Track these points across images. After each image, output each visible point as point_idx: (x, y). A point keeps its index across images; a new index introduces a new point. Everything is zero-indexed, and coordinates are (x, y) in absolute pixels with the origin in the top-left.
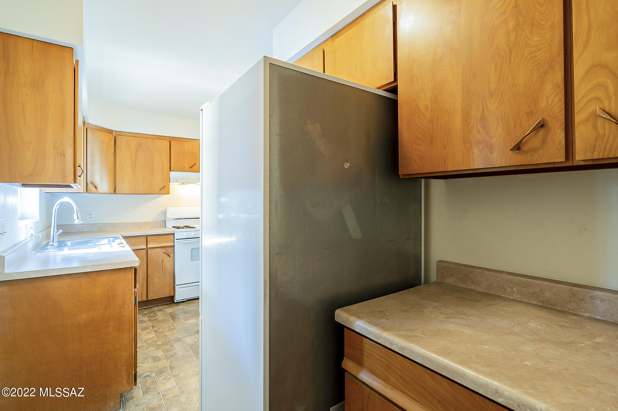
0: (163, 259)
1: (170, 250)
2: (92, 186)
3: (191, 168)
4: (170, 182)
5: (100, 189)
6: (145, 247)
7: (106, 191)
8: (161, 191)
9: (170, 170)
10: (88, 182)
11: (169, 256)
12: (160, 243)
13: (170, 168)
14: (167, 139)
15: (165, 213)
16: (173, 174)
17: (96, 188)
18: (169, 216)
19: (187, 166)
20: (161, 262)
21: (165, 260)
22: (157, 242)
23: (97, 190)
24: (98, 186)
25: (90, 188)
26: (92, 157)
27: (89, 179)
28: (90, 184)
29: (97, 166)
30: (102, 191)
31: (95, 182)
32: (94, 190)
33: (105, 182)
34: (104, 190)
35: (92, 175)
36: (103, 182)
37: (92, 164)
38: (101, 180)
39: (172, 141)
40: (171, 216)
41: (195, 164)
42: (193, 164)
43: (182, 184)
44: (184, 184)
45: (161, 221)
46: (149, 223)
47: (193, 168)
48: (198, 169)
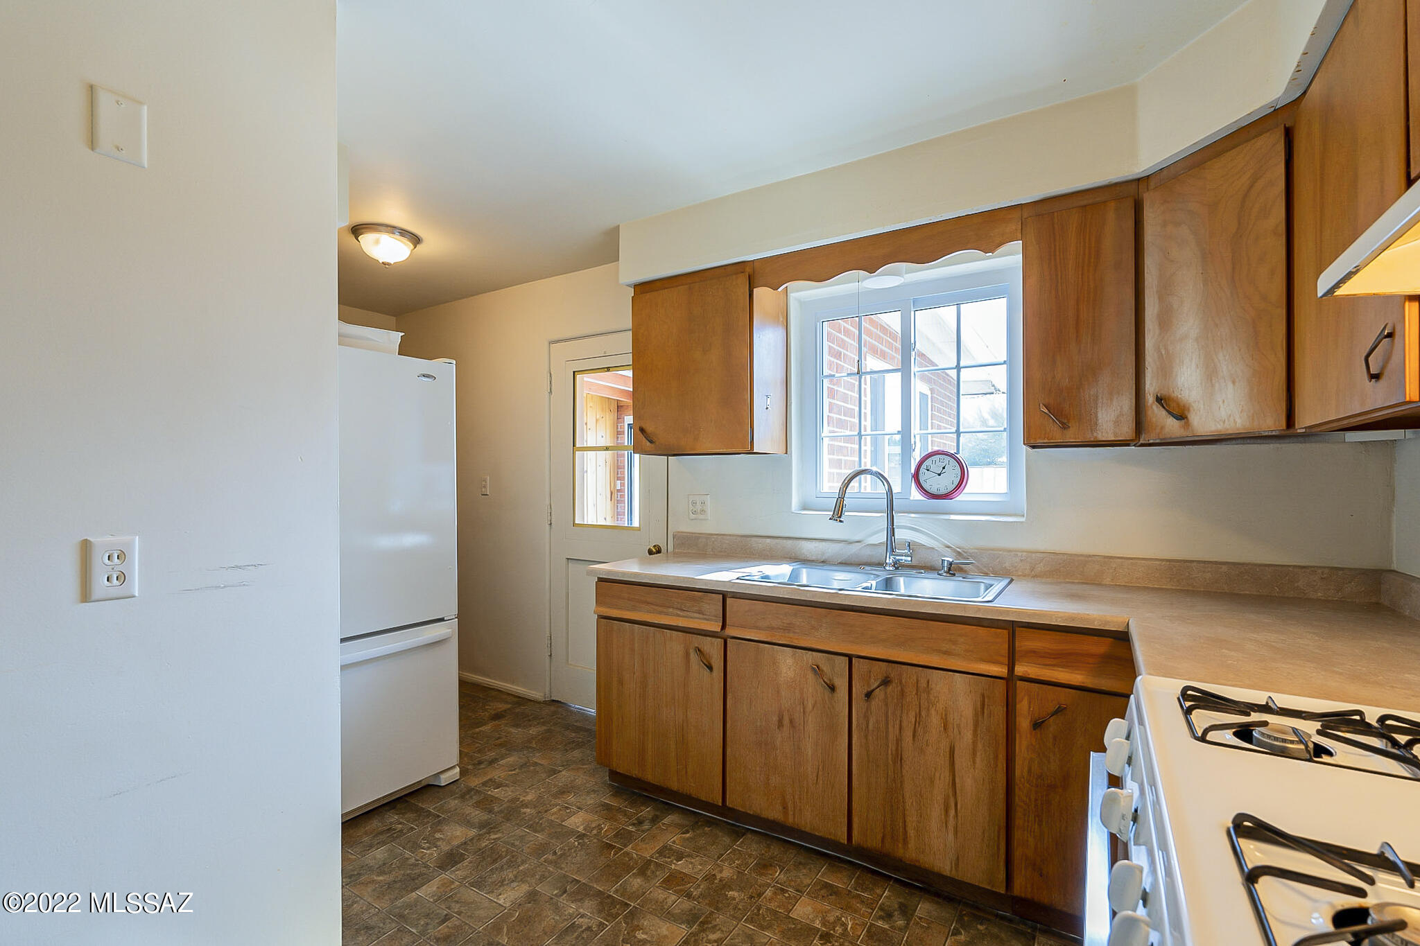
17: (1182, 416)
23: (1189, 428)
24: (1191, 409)
25: (1154, 419)
26: (1161, 299)
27: (1151, 386)
28: (1154, 407)
29: (1189, 324)
30: (1213, 428)
31: (1176, 394)
32: (1171, 426)
33: (1230, 385)
34: (1224, 422)
35: (1166, 370)
36: (1217, 385)
37: (1165, 322)
38: (1210, 374)
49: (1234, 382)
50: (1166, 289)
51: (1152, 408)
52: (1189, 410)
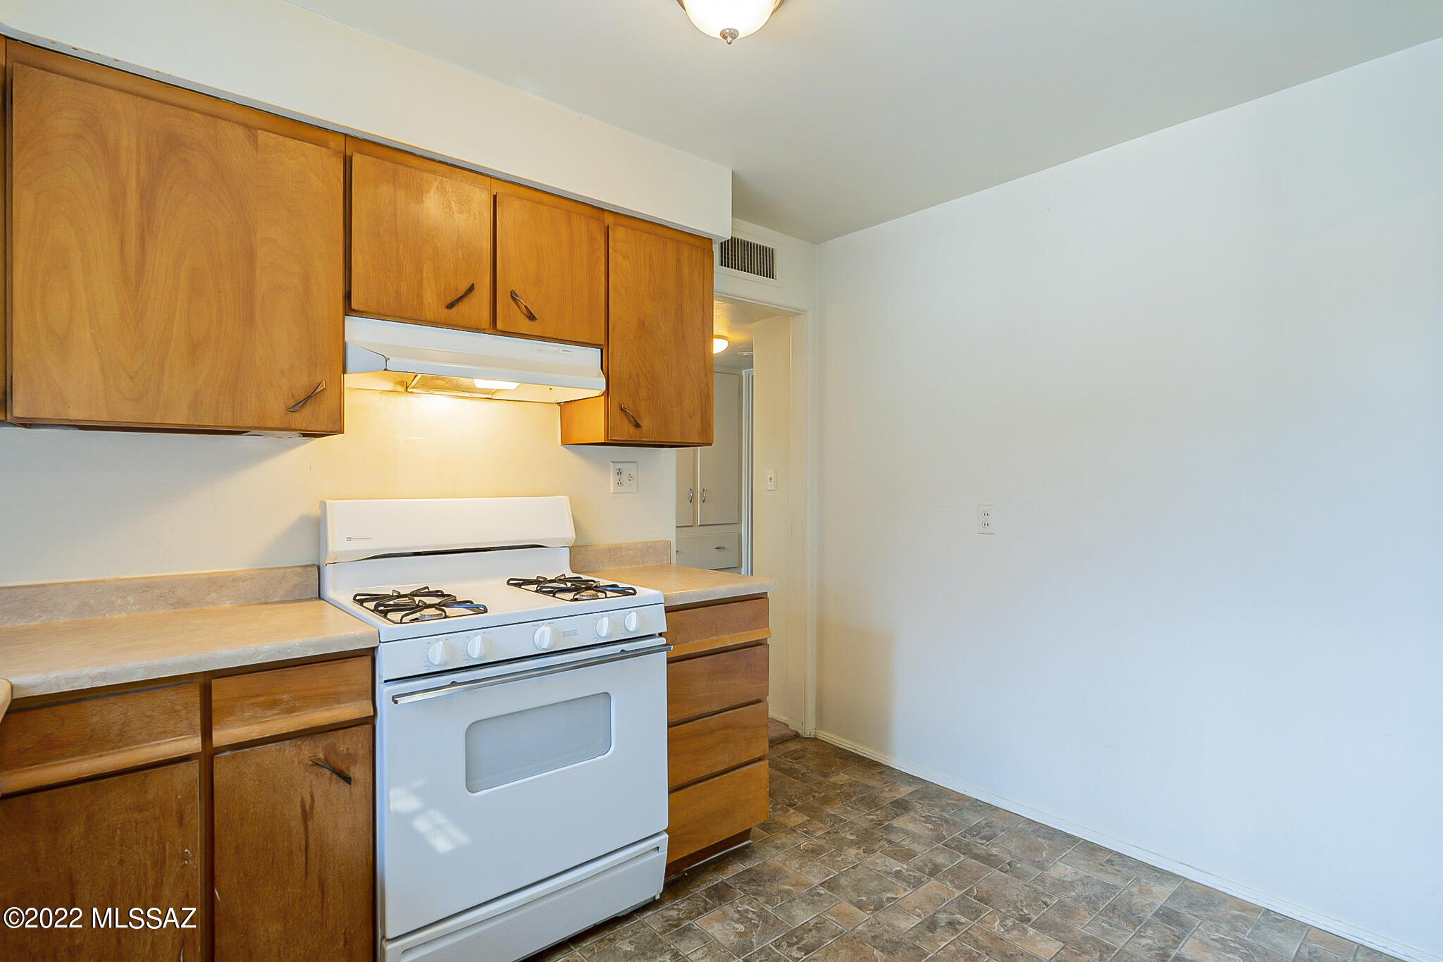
0: (307, 799)
1: (347, 743)
3: (454, 309)
4: (344, 372)
6: (193, 744)
8: (296, 415)
9: (349, 310)
11: (348, 780)
12: (291, 710)
13: (348, 296)
14: (332, 145)
15: (317, 527)
16: (360, 331)
18: (336, 543)
19: (432, 301)
20: (296, 824)
21: (319, 803)
22: (274, 704)
39: (357, 160)
40: (349, 539)
41: (472, 288)
42: (463, 287)
43: (401, 389)
44: (409, 390)
45: (300, 566)
46: (235, 580)
47: (462, 308)
48: (486, 314)
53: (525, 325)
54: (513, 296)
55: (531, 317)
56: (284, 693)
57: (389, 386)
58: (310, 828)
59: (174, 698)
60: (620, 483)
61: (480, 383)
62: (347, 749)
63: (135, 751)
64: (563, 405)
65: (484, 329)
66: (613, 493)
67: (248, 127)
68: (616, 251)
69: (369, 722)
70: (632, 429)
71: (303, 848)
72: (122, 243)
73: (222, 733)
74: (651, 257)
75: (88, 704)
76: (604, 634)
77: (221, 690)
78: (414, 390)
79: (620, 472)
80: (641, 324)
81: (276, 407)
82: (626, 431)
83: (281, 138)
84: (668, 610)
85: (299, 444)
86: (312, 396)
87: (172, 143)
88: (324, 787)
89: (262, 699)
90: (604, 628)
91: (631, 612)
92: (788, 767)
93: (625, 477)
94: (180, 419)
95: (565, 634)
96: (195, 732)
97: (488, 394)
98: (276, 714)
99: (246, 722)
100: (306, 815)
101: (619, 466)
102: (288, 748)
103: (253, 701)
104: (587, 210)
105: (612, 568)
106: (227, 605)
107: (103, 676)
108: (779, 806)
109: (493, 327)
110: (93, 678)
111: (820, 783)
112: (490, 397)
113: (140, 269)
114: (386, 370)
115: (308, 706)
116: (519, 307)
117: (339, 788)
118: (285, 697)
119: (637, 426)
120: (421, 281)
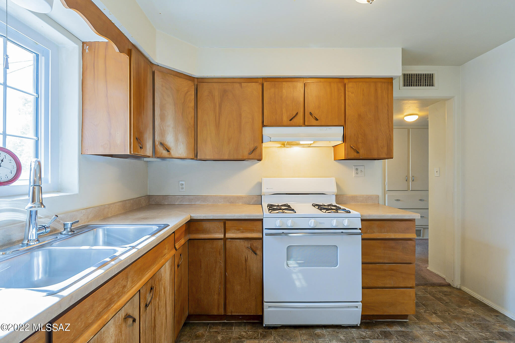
0: (246, 257)
1: (256, 244)
2: (162, 149)
3: (292, 120)
4: (262, 142)
5: (174, 153)
6: (222, 236)
7: (184, 155)
8: (251, 155)
9: (263, 126)
10: (157, 143)
11: (256, 254)
12: (242, 232)
13: (263, 122)
14: (259, 82)
15: (260, 185)
16: (267, 131)
17: (168, 151)
18: (264, 190)
19: (285, 119)
20: (244, 262)
21: (249, 258)
22: (239, 230)
23: (170, 154)
24: (171, 149)
25: (159, 150)
26: (161, 110)
27: (157, 138)
28: (159, 146)
29: (170, 122)
30: (178, 156)
31: (166, 143)
32: (165, 153)
33: (182, 144)
34: (180, 155)
35: (163, 134)
36: (178, 143)
37: (163, 118)
38: (177, 140)
39: (265, 84)
40: (267, 189)
41: (297, 114)
42: (294, 114)
43: (283, 146)
44: (285, 146)
45: (257, 195)
46: (242, 198)
47: (294, 120)
48: (302, 121)
49: (183, 144)
50: (162, 108)
51: (158, 146)
52: (170, 149)
53: (315, 122)
54: (311, 114)
55: (317, 119)
56: (241, 227)
57: (279, 145)
58: (247, 264)
59: (218, 224)
60: (357, 173)
61: (302, 142)
62: (256, 245)
63: (212, 235)
64: (334, 147)
65: (302, 126)
66: (354, 177)
67: (240, 83)
68: (348, 92)
69: (262, 239)
70: (356, 154)
71: (245, 268)
72: (216, 118)
73: (228, 235)
74: (363, 90)
75: (203, 222)
76: (334, 225)
77: (228, 224)
78: (287, 146)
79: (357, 169)
80: (359, 116)
81: (246, 154)
82: (354, 155)
83: (247, 84)
84: (362, 220)
85: (257, 163)
86: (254, 150)
87: (225, 91)
88: (250, 254)
89: (236, 228)
90: (334, 223)
91: (346, 219)
92: (439, 297)
93: (359, 171)
94: (226, 158)
95: (320, 223)
96: (222, 233)
97: (308, 145)
98: (239, 232)
99: (233, 233)
100: (246, 260)
101: (357, 167)
102: (242, 242)
103: (234, 228)
104: (337, 80)
105: (353, 203)
106: (241, 204)
107: (205, 216)
108: (428, 312)
109: (304, 125)
110: (204, 217)
111: (455, 309)
112: (309, 146)
113: (219, 123)
114: (270, 141)
115: (246, 232)
116: (312, 117)
117: (253, 255)
118: (241, 228)
119: (358, 152)
120: (282, 114)
